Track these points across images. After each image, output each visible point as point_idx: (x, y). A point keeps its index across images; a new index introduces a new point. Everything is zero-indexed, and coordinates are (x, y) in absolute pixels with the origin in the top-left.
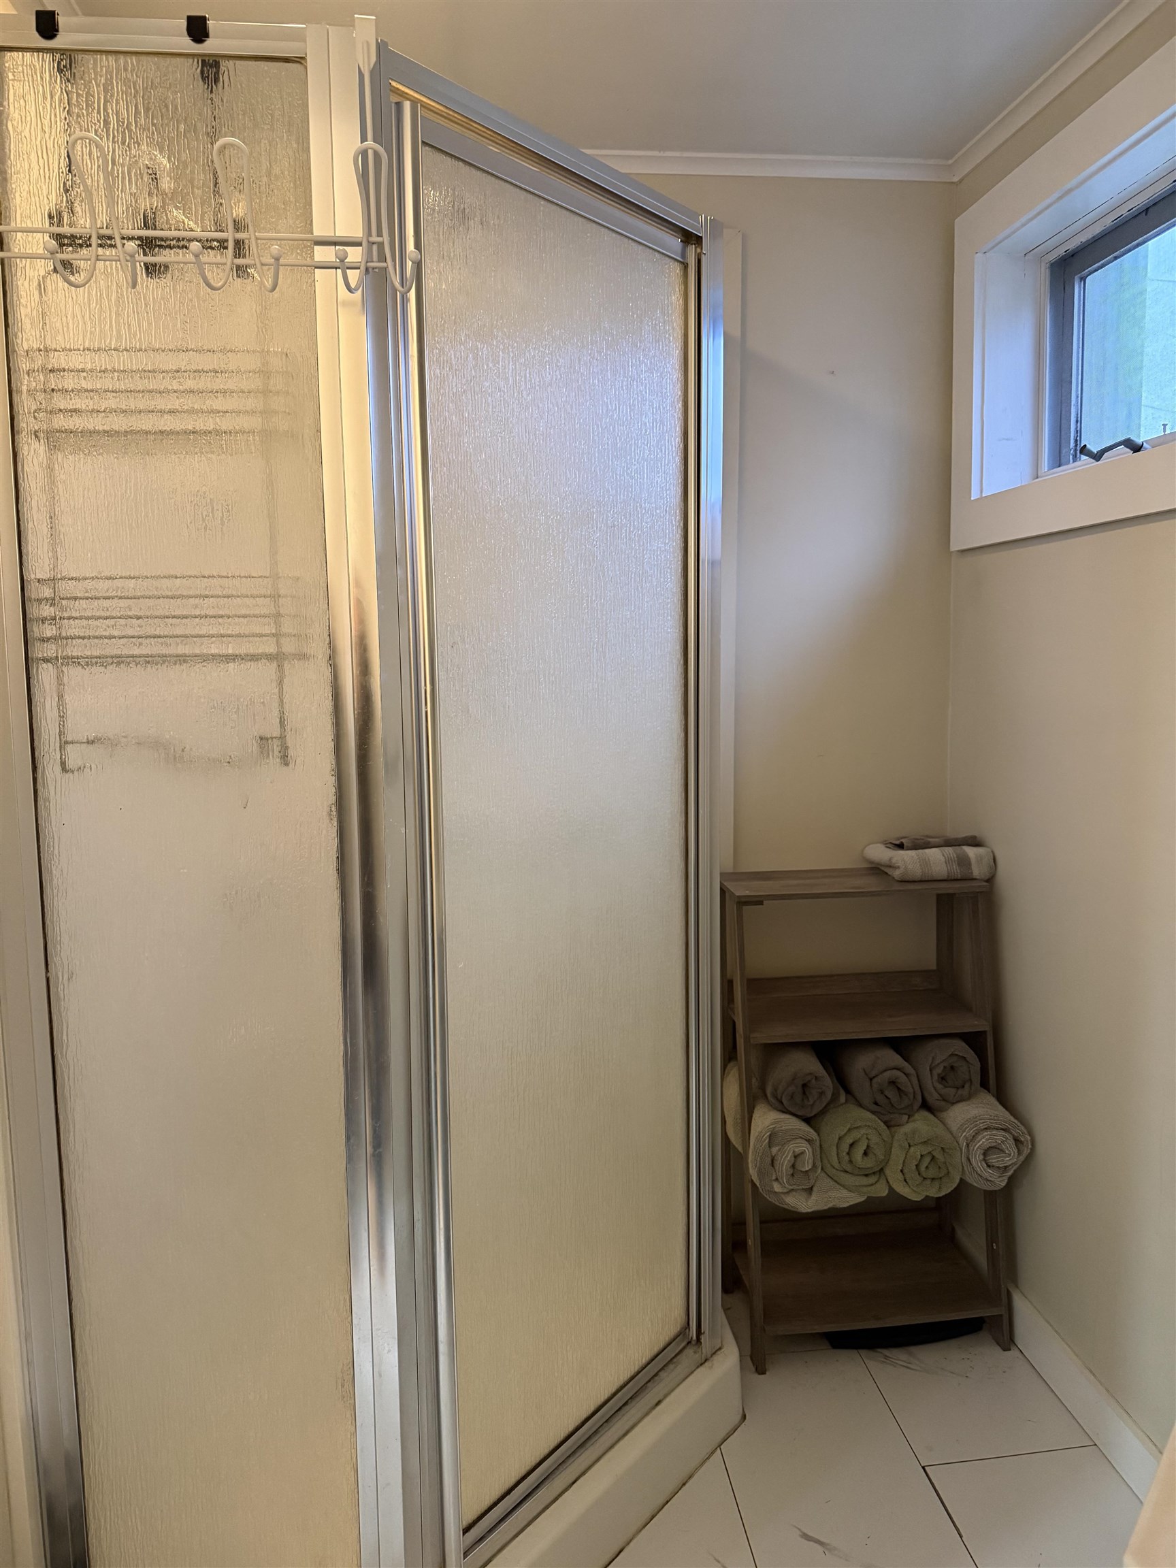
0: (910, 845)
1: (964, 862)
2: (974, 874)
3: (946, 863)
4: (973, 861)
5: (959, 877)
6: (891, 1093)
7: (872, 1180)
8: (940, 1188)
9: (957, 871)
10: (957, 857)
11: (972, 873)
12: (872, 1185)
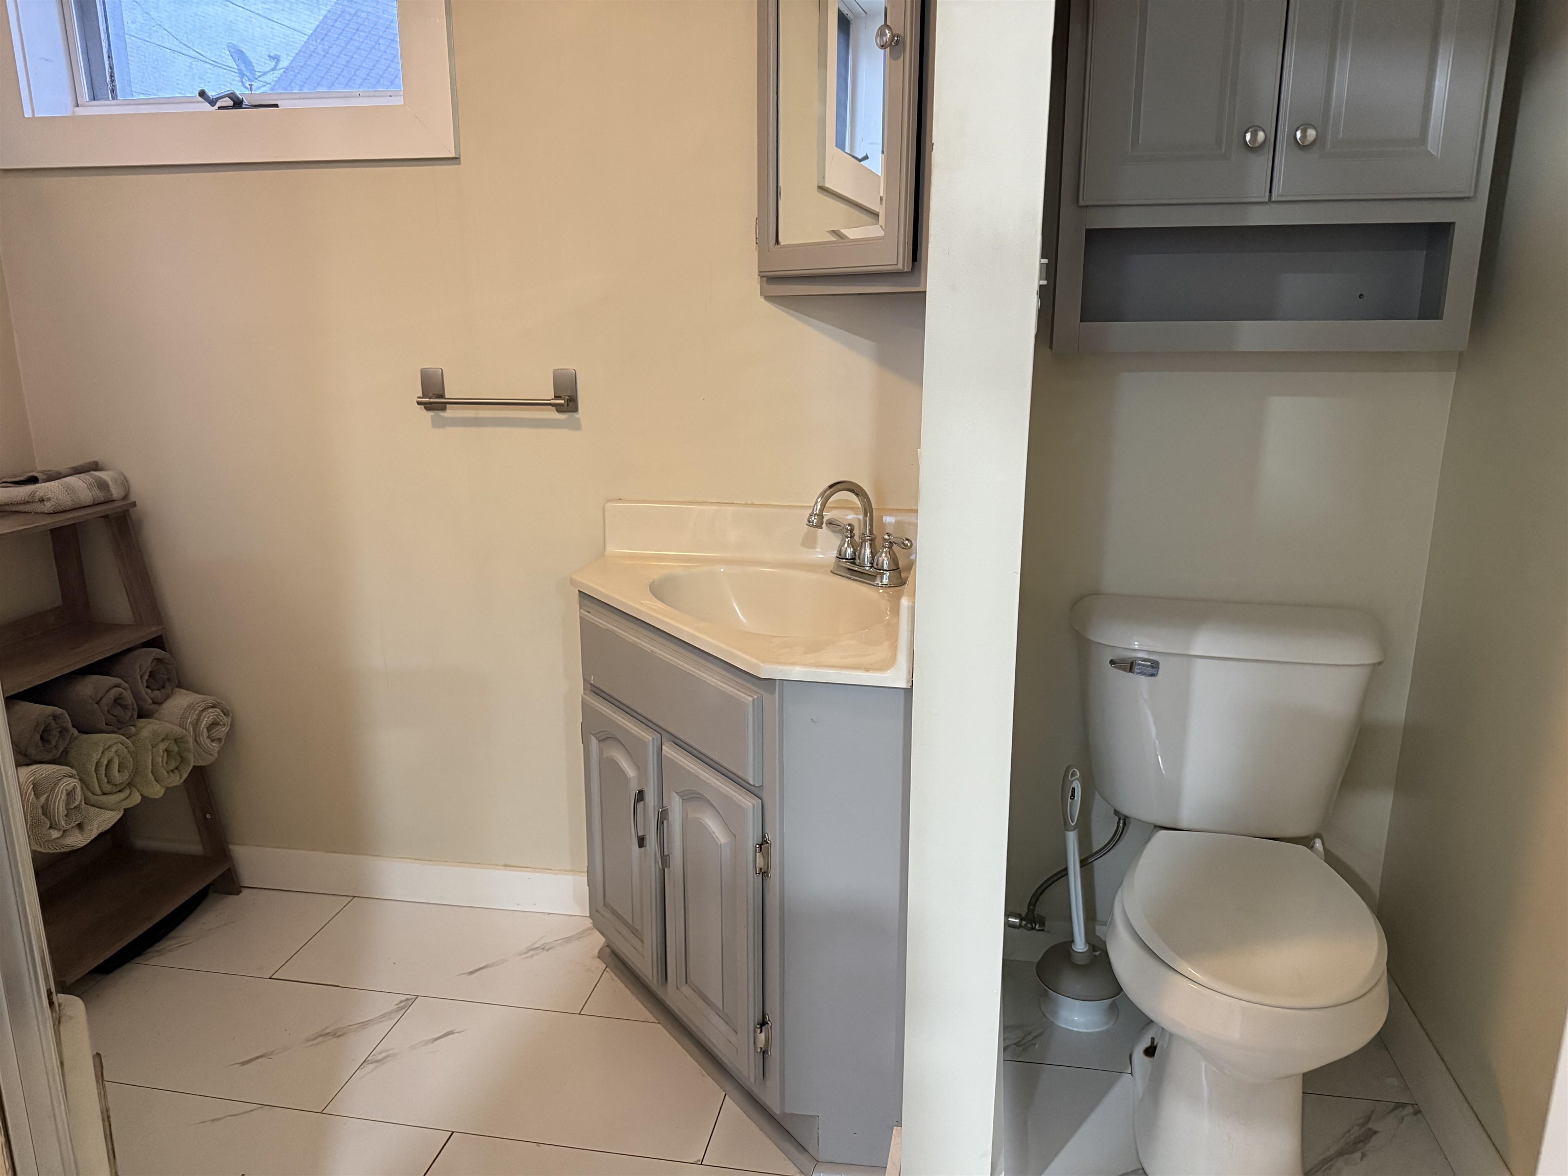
0: (45, 477)
1: (103, 485)
2: (114, 496)
3: (89, 488)
4: (111, 484)
5: (102, 499)
6: (118, 711)
7: (127, 792)
8: (180, 775)
9: (100, 495)
10: (96, 482)
11: (112, 495)
12: (128, 797)
